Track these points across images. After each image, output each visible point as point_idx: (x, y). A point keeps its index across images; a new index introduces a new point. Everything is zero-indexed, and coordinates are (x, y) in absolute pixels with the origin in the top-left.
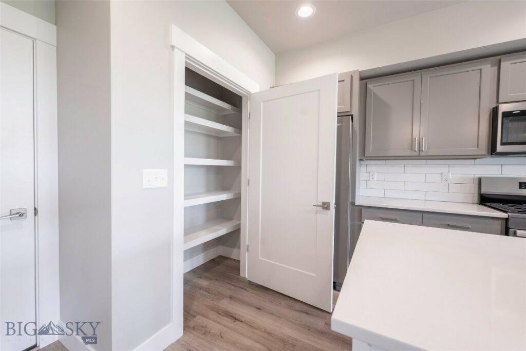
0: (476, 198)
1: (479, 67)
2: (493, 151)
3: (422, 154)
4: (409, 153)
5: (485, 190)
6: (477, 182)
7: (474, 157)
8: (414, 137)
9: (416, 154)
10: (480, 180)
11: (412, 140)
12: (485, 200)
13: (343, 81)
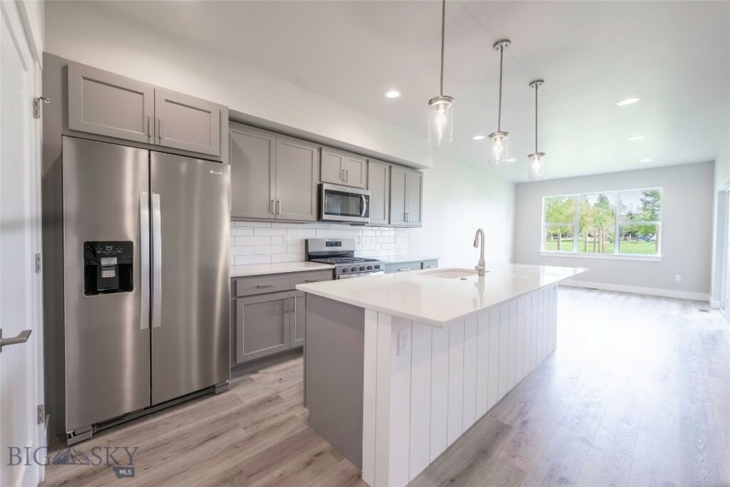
0: (304, 257)
1: (312, 149)
2: (319, 218)
3: (278, 217)
4: (267, 215)
5: (311, 249)
6: (304, 243)
7: (302, 222)
8: (271, 199)
9: (273, 217)
10: (307, 241)
11: (270, 202)
12: (310, 257)
13: (210, 112)
